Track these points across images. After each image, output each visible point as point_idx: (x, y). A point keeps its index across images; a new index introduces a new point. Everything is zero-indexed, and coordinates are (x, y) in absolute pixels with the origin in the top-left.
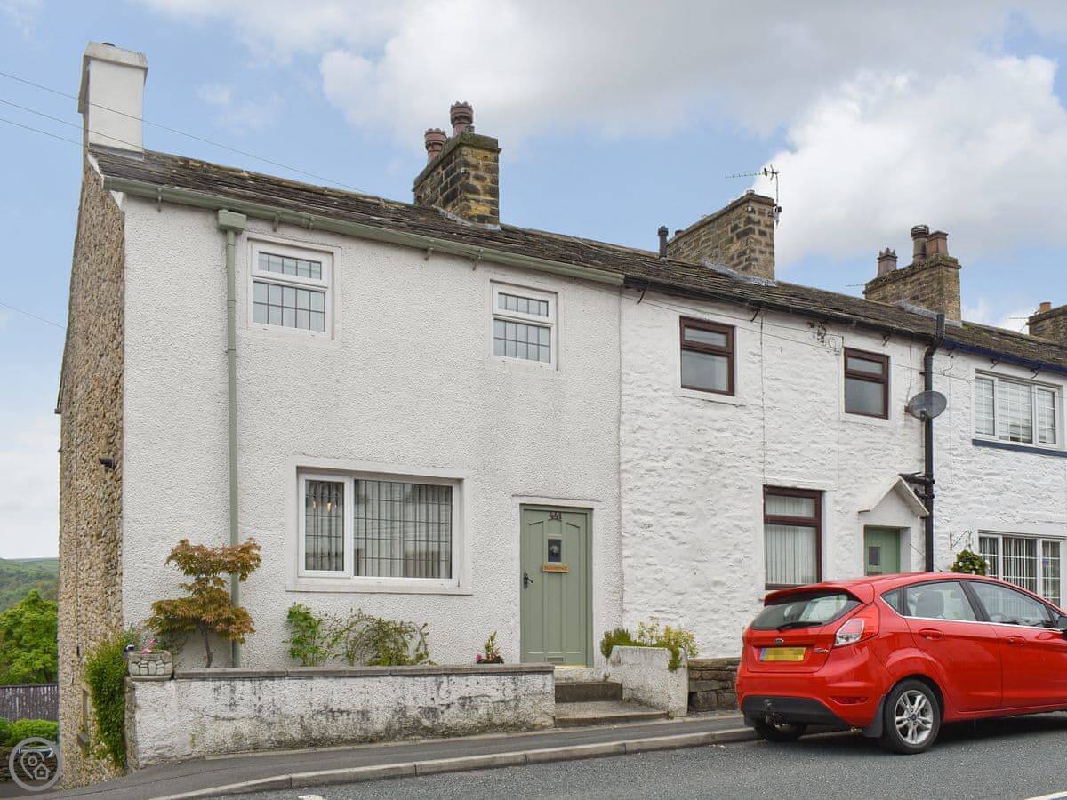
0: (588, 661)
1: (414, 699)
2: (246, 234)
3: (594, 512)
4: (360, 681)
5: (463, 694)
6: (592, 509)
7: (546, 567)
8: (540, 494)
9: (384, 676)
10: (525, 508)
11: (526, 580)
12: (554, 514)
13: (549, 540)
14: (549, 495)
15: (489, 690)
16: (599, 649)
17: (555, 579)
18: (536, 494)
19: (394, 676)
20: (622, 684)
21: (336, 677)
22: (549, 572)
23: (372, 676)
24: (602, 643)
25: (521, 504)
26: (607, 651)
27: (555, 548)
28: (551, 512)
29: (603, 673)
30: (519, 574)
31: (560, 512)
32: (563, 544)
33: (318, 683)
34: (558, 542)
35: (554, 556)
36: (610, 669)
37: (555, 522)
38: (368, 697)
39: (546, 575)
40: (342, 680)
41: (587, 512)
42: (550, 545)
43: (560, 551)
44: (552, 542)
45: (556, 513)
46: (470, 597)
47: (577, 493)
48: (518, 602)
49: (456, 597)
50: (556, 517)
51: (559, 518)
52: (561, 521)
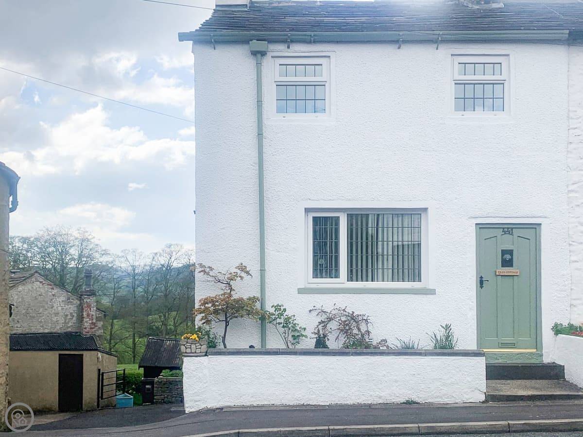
0: (538, 346)
2: (270, 54)
3: (542, 227)
6: (540, 225)
7: (500, 272)
8: (492, 215)
10: (481, 227)
11: (481, 282)
12: (506, 230)
13: (502, 250)
14: (501, 216)
17: (508, 281)
18: (488, 215)
20: (563, 367)
22: (502, 276)
25: (476, 224)
27: (508, 257)
29: (551, 356)
31: (512, 228)
32: (515, 253)
34: (511, 252)
35: (507, 263)
37: (507, 236)
39: (500, 278)
41: (536, 227)
42: (503, 255)
43: (512, 258)
44: (504, 252)
45: (508, 229)
46: (433, 296)
47: (526, 212)
48: (474, 299)
50: (508, 232)
51: (511, 233)
52: (513, 235)
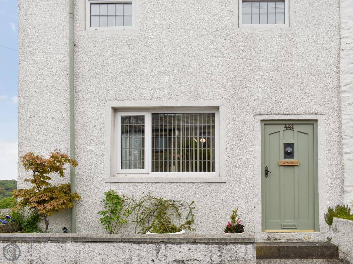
0: (315, 227)
1: (139, 260)
3: (319, 122)
4: (100, 246)
5: (177, 258)
6: (317, 121)
7: (282, 163)
8: (275, 112)
9: (117, 242)
10: (266, 123)
11: (266, 172)
12: (288, 126)
13: (284, 144)
14: (282, 113)
15: (198, 256)
16: (324, 219)
17: (289, 170)
18: (272, 112)
19: (124, 242)
20: (338, 247)
21: (83, 242)
22: (284, 166)
23: (108, 242)
24: (326, 215)
25: (261, 120)
26: (329, 221)
27: (289, 149)
28: (285, 124)
29: (327, 236)
30: (260, 168)
31: (293, 124)
32: (295, 146)
33: (71, 246)
34: (291, 145)
35: (289, 154)
36: (331, 234)
37: (288, 131)
38: (105, 257)
39: (282, 168)
40: (87, 244)
41: (313, 123)
43: (293, 151)
46: (224, 184)
47: (304, 109)
48: (260, 187)
49: (215, 184)
50: (289, 128)
51: (292, 128)
52: (294, 130)
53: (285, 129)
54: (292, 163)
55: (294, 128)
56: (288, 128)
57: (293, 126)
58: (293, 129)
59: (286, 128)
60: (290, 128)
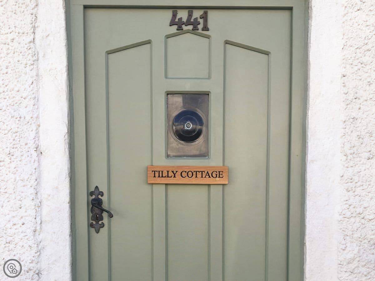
11: (96, 209)
50: (190, 27)
51: (200, 27)
52: (208, 37)
53: (174, 29)
54: (199, 175)
55: (210, 25)
56: (184, 27)
57: (205, 17)
58: (206, 28)
59: (175, 27)
60: (195, 24)
